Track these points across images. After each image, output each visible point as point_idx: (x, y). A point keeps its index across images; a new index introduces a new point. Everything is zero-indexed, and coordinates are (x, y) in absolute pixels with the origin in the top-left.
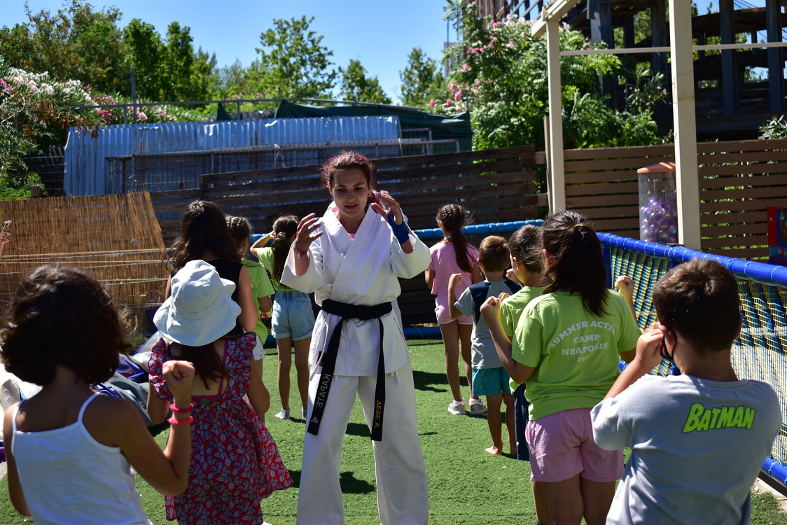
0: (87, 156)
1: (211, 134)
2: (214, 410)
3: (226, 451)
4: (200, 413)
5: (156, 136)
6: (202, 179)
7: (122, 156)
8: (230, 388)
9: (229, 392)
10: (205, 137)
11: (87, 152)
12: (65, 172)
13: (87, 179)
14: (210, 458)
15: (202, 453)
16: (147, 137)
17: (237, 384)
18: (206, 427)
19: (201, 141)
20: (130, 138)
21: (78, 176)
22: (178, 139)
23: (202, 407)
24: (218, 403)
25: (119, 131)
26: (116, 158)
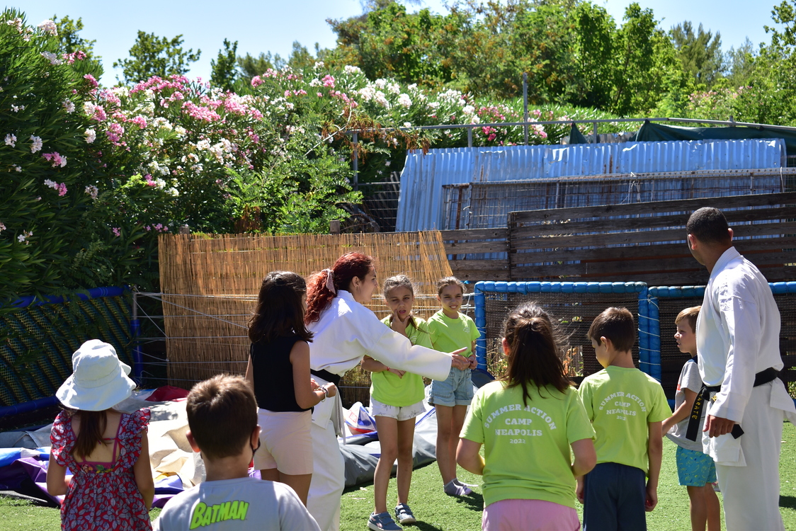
0: (423, 183)
1: (560, 159)
2: (108, 475)
4: (95, 478)
5: (499, 161)
6: (509, 217)
7: (460, 184)
9: (121, 460)
10: (553, 163)
11: (424, 179)
12: (399, 200)
13: (421, 209)
14: (99, 519)
15: (92, 514)
16: (489, 162)
18: (100, 490)
19: (548, 166)
20: (471, 163)
21: (412, 205)
22: (523, 165)
23: (98, 472)
24: (112, 470)
25: (459, 155)
26: (453, 186)
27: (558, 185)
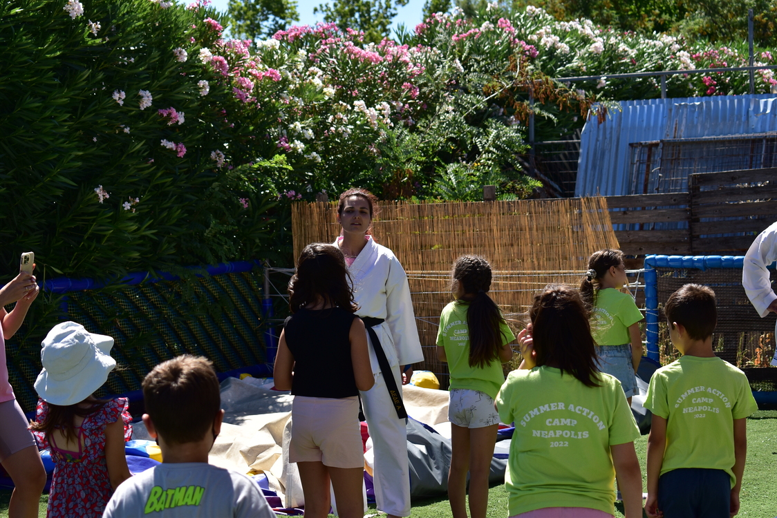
0: (607, 141)
1: (768, 111)
2: (77, 466)
3: (84, 507)
4: (66, 467)
5: (696, 114)
6: (691, 180)
7: (649, 142)
8: (86, 447)
9: (86, 451)
10: (759, 116)
11: (608, 136)
12: (579, 161)
13: (605, 171)
14: (71, 511)
15: (64, 506)
16: (684, 116)
17: (93, 444)
18: (70, 481)
19: (754, 120)
20: (663, 117)
21: (594, 167)
22: (724, 119)
23: (68, 461)
24: (80, 460)
25: (650, 108)
26: (641, 144)
27: (764, 141)
